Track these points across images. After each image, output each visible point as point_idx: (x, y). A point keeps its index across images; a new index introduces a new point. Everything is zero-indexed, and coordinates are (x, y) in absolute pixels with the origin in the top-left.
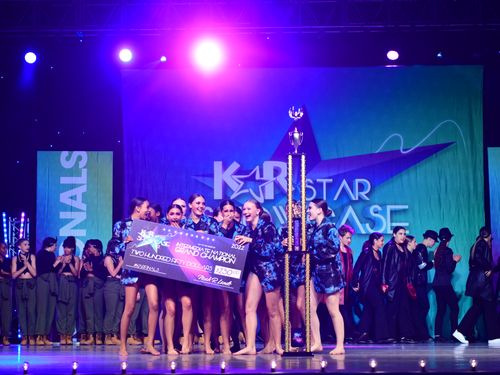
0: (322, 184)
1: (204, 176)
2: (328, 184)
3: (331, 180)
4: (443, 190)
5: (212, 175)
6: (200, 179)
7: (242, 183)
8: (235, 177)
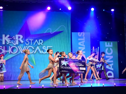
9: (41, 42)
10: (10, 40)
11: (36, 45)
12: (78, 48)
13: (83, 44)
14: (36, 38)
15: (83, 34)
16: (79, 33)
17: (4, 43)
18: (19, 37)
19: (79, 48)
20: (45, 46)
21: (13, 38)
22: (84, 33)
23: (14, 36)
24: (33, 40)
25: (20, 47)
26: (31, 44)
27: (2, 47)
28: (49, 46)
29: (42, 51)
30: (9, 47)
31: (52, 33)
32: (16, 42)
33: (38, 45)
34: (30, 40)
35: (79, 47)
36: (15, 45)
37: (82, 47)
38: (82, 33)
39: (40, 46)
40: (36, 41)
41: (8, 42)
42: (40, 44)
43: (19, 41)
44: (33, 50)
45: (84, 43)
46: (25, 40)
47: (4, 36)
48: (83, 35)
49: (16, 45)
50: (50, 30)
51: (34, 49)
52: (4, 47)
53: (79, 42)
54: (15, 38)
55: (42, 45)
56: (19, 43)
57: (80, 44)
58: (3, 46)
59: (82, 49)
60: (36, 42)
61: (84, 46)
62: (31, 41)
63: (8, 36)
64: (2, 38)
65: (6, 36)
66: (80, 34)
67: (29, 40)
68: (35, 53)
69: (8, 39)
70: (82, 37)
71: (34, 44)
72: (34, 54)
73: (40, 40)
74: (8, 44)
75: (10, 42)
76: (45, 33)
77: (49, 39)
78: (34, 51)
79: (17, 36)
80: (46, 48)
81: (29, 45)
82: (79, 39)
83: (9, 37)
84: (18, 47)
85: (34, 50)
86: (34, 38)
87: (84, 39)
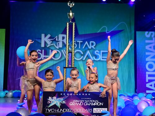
9: (92, 44)
10: (51, 42)
11: (87, 49)
12: (145, 53)
13: (152, 47)
14: (86, 39)
15: (152, 34)
16: (146, 32)
17: (43, 45)
18: (63, 38)
19: (147, 54)
20: (99, 51)
21: (56, 38)
22: (153, 32)
23: (57, 37)
24: (82, 42)
25: (64, 50)
26: (80, 48)
27: (40, 51)
28: (104, 50)
29: (94, 57)
30: (50, 50)
31: (107, 32)
32: (58, 44)
33: (89, 49)
34: (78, 41)
35: (147, 52)
36: (58, 48)
37: (150, 53)
38: (150, 32)
39: (91, 51)
40: (86, 43)
41: (48, 45)
42: (92, 48)
43: (63, 43)
44: (82, 55)
45: (154, 46)
46: (71, 41)
47: (43, 35)
48: (153, 36)
49: (60, 49)
50: (105, 28)
51: (82, 53)
52: (43, 50)
53: (147, 45)
54: (58, 39)
55: (94, 48)
56: (63, 45)
57: (147, 47)
58: (41, 49)
59: (150, 55)
60: (86, 45)
61: (154, 51)
62: (79, 43)
63: (49, 36)
64: (41, 39)
65: (45, 36)
66: (148, 34)
67: (76, 42)
68: (84, 59)
69: (49, 39)
70: (151, 38)
71: (83, 48)
72: (83, 61)
73: (91, 42)
74: (48, 47)
75: (51, 44)
76: (99, 33)
77: (104, 41)
78: (82, 57)
79: (61, 36)
80: (100, 53)
81: (76, 48)
82: (147, 41)
83: (50, 38)
84: (62, 51)
85: (84, 55)
86: (83, 39)
87: (153, 41)
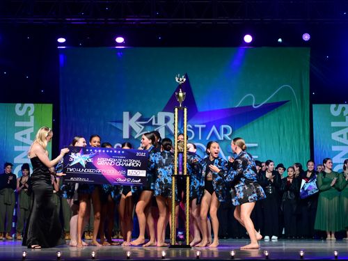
0: (198, 128)
1: (116, 122)
2: (202, 129)
3: (204, 126)
4: (282, 133)
5: (121, 122)
6: (114, 124)
7: (143, 127)
8: (138, 123)
